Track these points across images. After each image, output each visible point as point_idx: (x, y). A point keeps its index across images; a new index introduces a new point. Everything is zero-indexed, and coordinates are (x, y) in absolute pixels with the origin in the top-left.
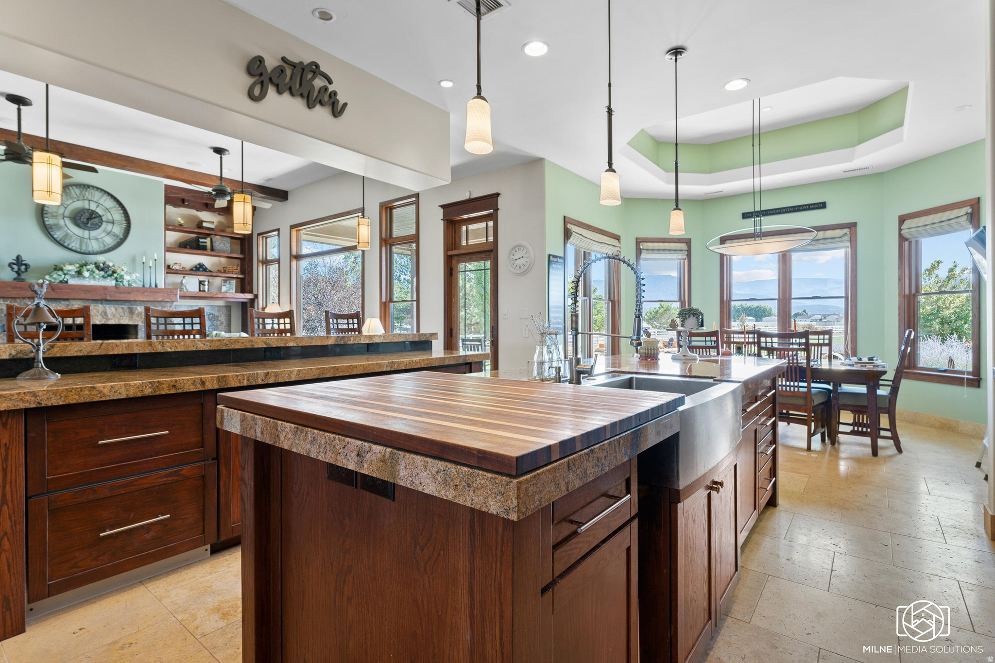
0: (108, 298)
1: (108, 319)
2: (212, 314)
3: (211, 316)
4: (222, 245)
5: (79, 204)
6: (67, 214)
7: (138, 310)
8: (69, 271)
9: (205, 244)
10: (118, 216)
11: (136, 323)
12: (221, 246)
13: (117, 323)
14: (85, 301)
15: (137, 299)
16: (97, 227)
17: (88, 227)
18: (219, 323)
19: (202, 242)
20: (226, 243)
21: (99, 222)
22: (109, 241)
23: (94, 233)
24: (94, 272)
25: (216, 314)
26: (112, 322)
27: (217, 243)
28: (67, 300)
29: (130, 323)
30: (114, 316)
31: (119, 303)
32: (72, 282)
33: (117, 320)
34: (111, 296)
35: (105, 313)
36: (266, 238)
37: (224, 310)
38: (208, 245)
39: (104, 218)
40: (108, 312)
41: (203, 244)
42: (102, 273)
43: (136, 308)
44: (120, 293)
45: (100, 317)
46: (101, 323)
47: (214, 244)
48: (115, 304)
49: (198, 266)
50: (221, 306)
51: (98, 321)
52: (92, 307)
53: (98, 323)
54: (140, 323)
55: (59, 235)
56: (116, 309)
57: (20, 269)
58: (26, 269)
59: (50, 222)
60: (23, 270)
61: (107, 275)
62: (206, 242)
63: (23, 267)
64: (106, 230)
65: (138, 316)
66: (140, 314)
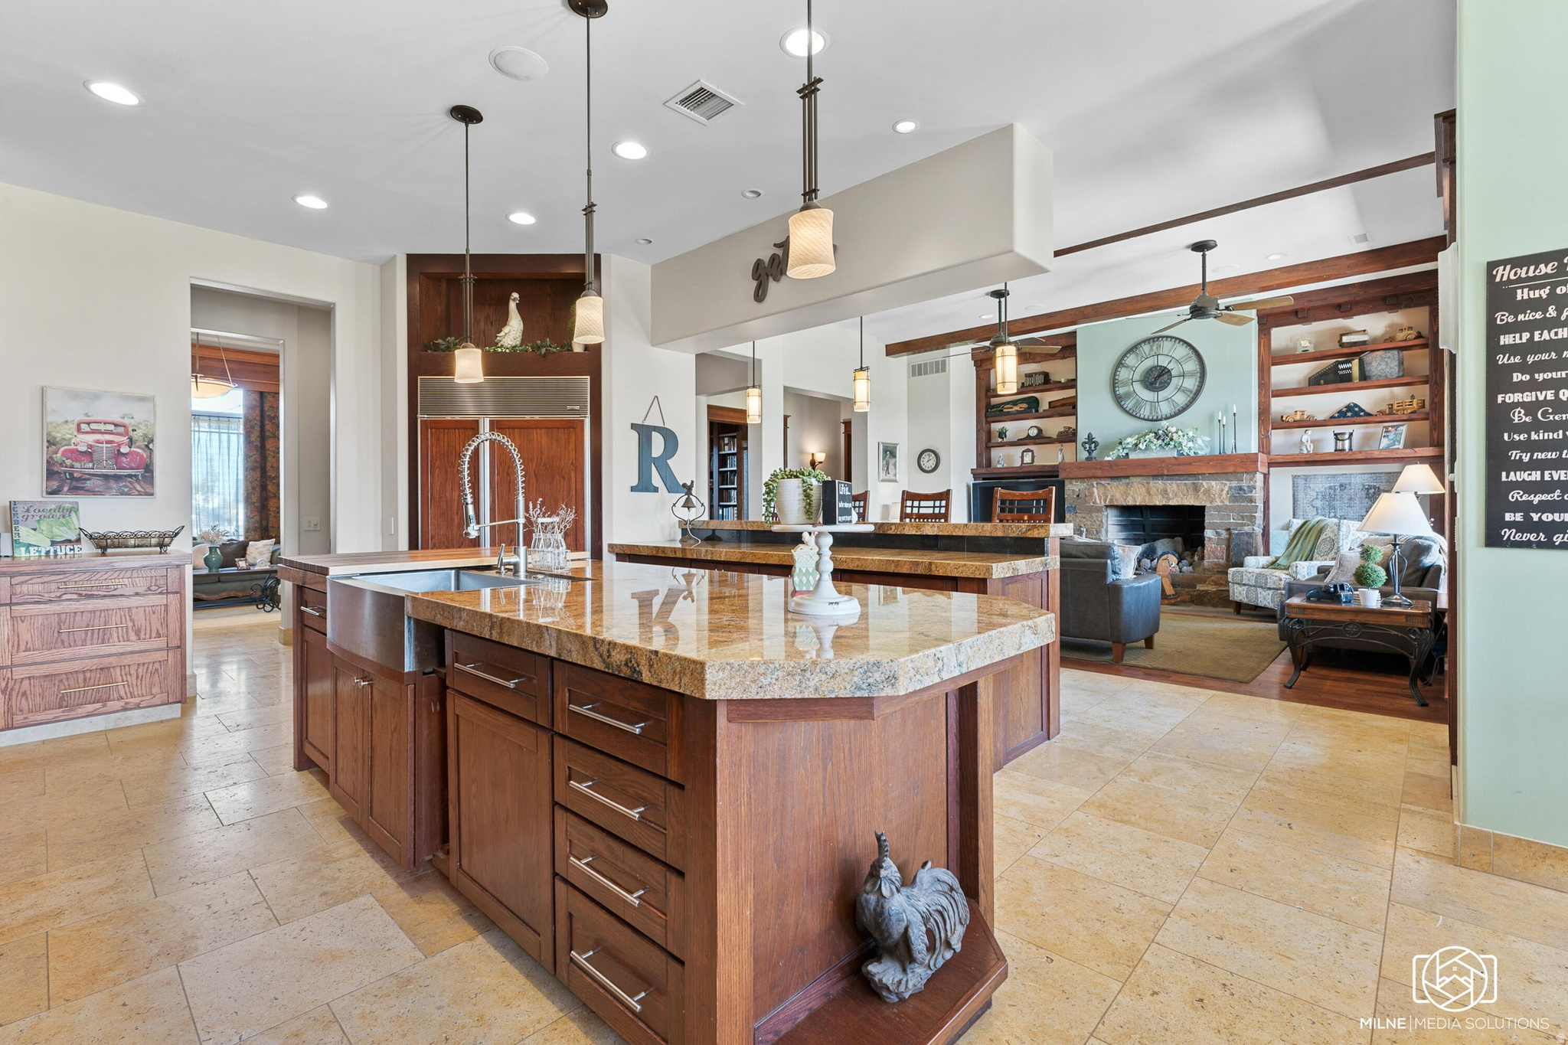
0: (1166, 473)
1: (1169, 499)
2: (1375, 487)
3: (1372, 491)
4: (1383, 366)
5: (1149, 363)
6: (1137, 377)
7: (1203, 486)
8: (1128, 444)
9: (1348, 371)
10: (1192, 366)
11: (1203, 504)
12: (1380, 368)
13: (1179, 504)
14: (1144, 477)
15: (1202, 472)
16: (1166, 384)
17: (1155, 388)
19: (1343, 369)
20: (1389, 361)
21: (1168, 378)
22: (1181, 399)
23: (1163, 394)
24: (1152, 442)
25: (1381, 488)
26: (1173, 502)
27: (1374, 364)
28: (1127, 477)
29: (1197, 503)
30: (1176, 495)
31: (1180, 478)
32: (1133, 456)
33: (1179, 499)
34: (1168, 471)
35: (1165, 491)
38: (1355, 371)
39: (1173, 373)
40: (1169, 490)
41: (1345, 372)
42: (1159, 442)
43: (1202, 483)
44: (1179, 465)
45: (1160, 496)
46: (1161, 504)
47: (1367, 368)
48: (1176, 480)
49: (1344, 410)
50: (1394, 473)
51: (1158, 501)
52: (1151, 484)
53: (1158, 503)
54: (1208, 504)
55: (1129, 404)
56: (1178, 486)
57: (1090, 448)
58: (1095, 447)
59: (1121, 391)
60: (1093, 449)
61: (1163, 444)
62: (1350, 368)
63: (1093, 445)
64: (1177, 385)
65: (1205, 494)
66: (1207, 491)
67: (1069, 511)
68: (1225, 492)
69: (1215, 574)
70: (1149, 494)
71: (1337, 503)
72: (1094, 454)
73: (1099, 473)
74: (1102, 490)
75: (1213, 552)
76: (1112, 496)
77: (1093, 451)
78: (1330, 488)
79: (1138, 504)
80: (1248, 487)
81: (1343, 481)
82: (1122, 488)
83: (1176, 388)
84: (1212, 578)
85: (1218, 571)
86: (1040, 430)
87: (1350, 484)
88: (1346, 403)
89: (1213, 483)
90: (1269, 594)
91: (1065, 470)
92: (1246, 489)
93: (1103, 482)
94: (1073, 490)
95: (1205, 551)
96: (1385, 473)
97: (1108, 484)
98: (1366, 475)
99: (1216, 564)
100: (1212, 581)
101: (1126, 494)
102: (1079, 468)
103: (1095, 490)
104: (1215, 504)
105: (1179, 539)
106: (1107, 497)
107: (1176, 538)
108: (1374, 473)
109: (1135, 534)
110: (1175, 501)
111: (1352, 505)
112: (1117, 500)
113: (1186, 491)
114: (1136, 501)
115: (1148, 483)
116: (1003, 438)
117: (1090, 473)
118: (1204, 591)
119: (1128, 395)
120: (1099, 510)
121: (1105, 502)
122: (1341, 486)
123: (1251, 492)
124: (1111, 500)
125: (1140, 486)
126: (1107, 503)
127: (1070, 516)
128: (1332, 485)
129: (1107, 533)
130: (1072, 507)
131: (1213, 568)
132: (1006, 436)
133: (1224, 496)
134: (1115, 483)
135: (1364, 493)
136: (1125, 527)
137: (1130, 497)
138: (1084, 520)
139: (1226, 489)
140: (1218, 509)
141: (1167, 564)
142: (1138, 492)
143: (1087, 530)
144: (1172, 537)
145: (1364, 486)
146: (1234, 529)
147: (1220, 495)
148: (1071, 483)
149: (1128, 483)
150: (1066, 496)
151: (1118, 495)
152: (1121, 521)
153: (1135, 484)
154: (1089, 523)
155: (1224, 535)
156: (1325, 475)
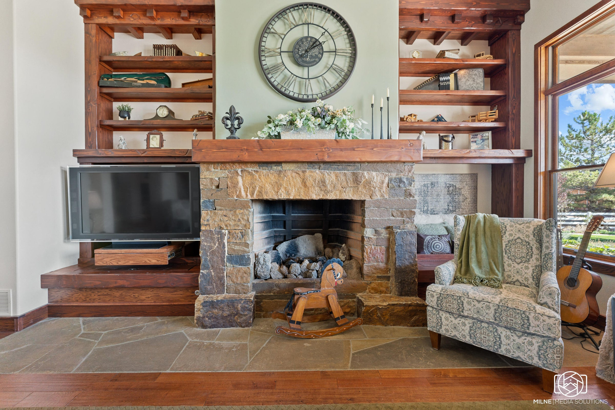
0: (326, 159)
1: (327, 192)
2: (453, 186)
3: (451, 189)
4: (470, 82)
6: (285, 48)
7: (365, 177)
8: (280, 121)
9: (447, 83)
10: (342, 43)
11: (362, 198)
12: (468, 83)
13: (338, 198)
14: (299, 165)
15: (363, 160)
16: (317, 60)
17: (306, 62)
18: (461, 198)
19: (443, 81)
20: (476, 77)
21: (319, 53)
22: (332, 79)
23: (314, 71)
24: (309, 120)
25: (457, 186)
26: (331, 196)
27: (463, 80)
28: (279, 163)
29: (355, 198)
30: (334, 187)
31: (340, 167)
32: (286, 136)
33: (338, 193)
34: (329, 156)
35: (323, 182)
36: (554, 48)
37: (468, 179)
38: (452, 84)
39: (325, 47)
40: (327, 181)
41: (444, 83)
42: (319, 120)
43: (362, 174)
44: (341, 150)
45: (316, 189)
46: (318, 198)
47: (459, 83)
48: (335, 169)
50: (464, 174)
51: (315, 195)
52: (308, 173)
53: (315, 197)
54: (367, 199)
55: (277, 79)
56: (337, 176)
57: (232, 125)
58: (239, 124)
59: (268, 62)
60: (236, 126)
61: (323, 123)
62: (449, 81)
63: (236, 122)
64: (327, 64)
65: (365, 187)
66: (368, 183)
67: (206, 207)
68: (385, 185)
69: (375, 280)
70: (305, 185)
71: (429, 199)
72: (237, 134)
73: (246, 157)
74: (248, 179)
75: (374, 255)
76: (261, 187)
77: (236, 129)
78: (424, 185)
79: (291, 198)
80: (407, 179)
81: (434, 180)
82: (273, 178)
83: (326, 67)
84: (373, 285)
85: (378, 277)
86: (171, 113)
87: (437, 182)
88: (435, 115)
89: (374, 173)
90: (531, 344)
91: (200, 150)
92: (405, 180)
93: (250, 169)
94: (211, 179)
95: (365, 254)
96: (459, 174)
97: (257, 172)
98: (447, 176)
99: (376, 269)
100: (373, 289)
101: (278, 186)
102: (220, 148)
103: (240, 179)
104: (375, 198)
105: (319, 235)
106: (254, 189)
107: (316, 234)
108: (452, 174)
109: (275, 231)
110: (332, 194)
111: (439, 200)
112: (266, 193)
113: (345, 183)
114: (289, 194)
115: (304, 172)
116: (125, 118)
117: (234, 156)
118: (373, 306)
119: (276, 68)
120: (244, 206)
121: (252, 194)
122: (432, 184)
123: (410, 184)
124: (260, 192)
125: (294, 174)
126: (255, 197)
127: (207, 214)
128: (426, 183)
129: (253, 234)
130: (209, 201)
131: (373, 273)
132: (129, 118)
133: (384, 189)
134: (264, 171)
135: (446, 190)
136: (269, 224)
137: (283, 189)
138: (226, 219)
139: (386, 181)
140: (378, 205)
141: (332, 275)
142: (292, 183)
143: (229, 232)
144: (312, 233)
145: (446, 184)
146: (396, 228)
147: (380, 188)
148: (208, 170)
149: (280, 171)
150: (201, 187)
151: (268, 187)
152: (265, 218)
153: (289, 173)
154: (232, 223)
155: (384, 234)
156: (421, 174)
